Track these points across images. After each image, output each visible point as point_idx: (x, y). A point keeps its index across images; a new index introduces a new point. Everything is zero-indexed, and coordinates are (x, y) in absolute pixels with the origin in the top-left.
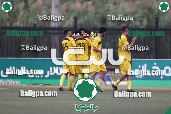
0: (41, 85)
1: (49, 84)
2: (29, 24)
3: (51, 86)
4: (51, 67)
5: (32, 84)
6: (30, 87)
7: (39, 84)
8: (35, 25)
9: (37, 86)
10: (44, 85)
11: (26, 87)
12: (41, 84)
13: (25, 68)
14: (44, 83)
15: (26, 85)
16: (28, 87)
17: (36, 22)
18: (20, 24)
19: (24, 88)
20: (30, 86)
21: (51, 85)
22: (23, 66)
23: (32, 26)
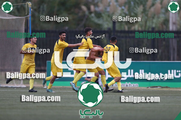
0: (159, 88)
1: (167, 87)
2: (147, 27)
3: (170, 89)
4: (169, 70)
5: (151, 87)
6: (148, 90)
7: (157, 87)
8: (153, 28)
9: (155, 89)
10: (162, 87)
11: (144, 90)
12: (159, 86)
13: (143, 71)
14: (162, 86)
15: (144, 88)
16: (147, 90)
17: (154, 26)
18: (138, 27)
19: (142, 90)
20: (148, 88)
21: (169, 87)
22: (142, 69)
23: (150, 29)
